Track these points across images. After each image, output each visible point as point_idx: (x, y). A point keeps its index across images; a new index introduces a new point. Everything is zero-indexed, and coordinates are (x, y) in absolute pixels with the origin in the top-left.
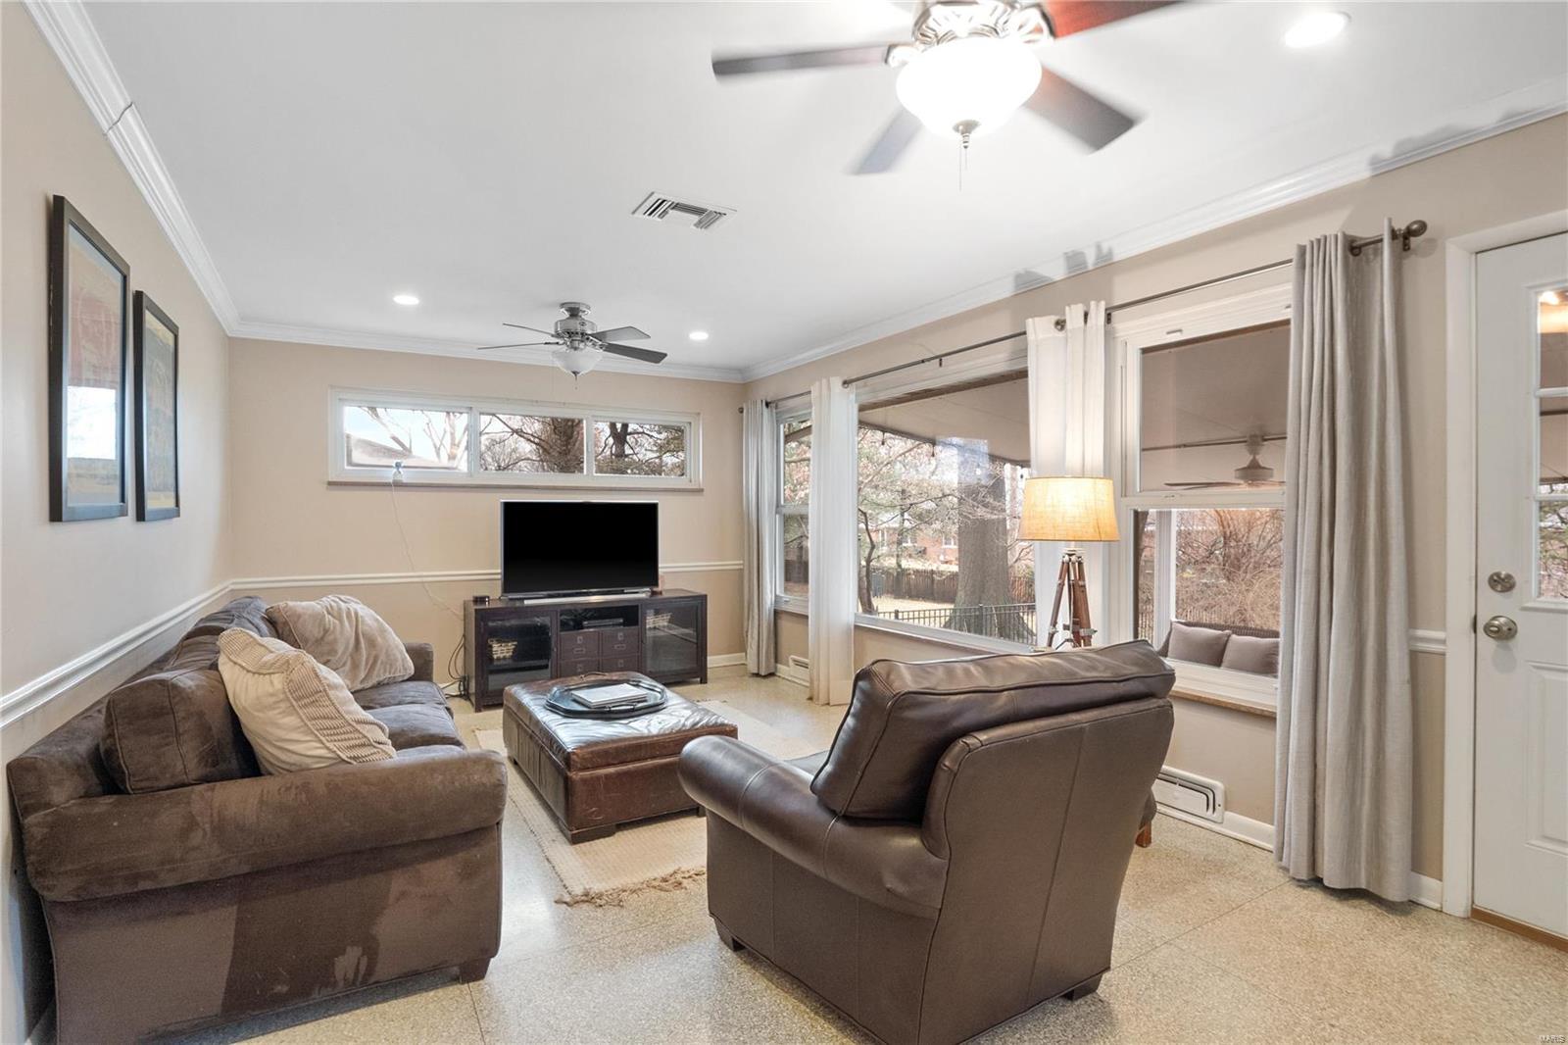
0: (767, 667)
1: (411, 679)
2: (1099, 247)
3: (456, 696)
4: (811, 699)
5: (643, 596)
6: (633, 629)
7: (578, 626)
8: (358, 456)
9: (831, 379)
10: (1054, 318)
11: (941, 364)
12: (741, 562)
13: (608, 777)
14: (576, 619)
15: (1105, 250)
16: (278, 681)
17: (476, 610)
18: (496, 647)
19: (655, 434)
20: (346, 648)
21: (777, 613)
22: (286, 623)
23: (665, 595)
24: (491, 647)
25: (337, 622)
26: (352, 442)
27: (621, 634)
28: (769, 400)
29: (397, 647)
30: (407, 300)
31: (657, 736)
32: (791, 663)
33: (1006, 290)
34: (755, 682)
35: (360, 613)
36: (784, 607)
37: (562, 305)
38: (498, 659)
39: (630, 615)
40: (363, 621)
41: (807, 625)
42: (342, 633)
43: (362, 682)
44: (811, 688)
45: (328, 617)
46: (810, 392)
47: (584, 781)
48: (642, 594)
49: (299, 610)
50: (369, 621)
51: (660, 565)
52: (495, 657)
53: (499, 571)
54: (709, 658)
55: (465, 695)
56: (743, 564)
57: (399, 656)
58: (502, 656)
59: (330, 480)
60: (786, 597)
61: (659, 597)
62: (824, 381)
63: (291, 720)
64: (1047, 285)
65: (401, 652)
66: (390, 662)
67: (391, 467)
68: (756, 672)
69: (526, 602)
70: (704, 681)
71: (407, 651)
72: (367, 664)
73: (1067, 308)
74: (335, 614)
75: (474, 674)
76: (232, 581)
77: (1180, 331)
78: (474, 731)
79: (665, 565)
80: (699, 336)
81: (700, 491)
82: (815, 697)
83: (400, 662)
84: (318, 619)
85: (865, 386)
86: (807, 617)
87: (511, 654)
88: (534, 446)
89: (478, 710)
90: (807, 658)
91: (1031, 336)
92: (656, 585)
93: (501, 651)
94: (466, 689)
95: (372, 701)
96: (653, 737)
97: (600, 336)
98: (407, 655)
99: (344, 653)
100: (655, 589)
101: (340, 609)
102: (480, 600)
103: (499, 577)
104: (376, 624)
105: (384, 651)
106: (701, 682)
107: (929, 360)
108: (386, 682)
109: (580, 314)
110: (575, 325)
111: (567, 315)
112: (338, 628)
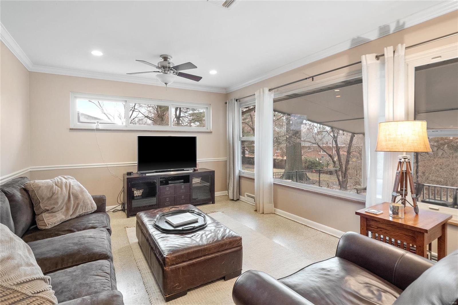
0: (237, 197)
1: (95, 212)
2: (398, 22)
3: (120, 210)
4: (256, 211)
5: (191, 171)
6: (187, 184)
7: (167, 183)
8: (82, 119)
9: (264, 88)
10: (375, 55)
11: (313, 80)
12: (226, 158)
13: (183, 267)
14: (166, 181)
15: (401, 22)
17: (127, 178)
18: (135, 192)
19: (189, 117)
20: (63, 201)
21: (240, 177)
22: (33, 191)
23: (199, 171)
24: (133, 192)
25: (59, 189)
26: (80, 114)
27: (183, 186)
28: (237, 99)
29: (89, 198)
30: (97, 53)
31: (206, 245)
32: (246, 196)
33: (346, 46)
34: (231, 203)
35: (72, 183)
36: (242, 175)
37: (161, 56)
38: (136, 196)
39: (186, 179)
40: (73, 188)
41: (254, 182)
42: (61, 194)
43: (71, 216)
44: (256, 206)
45: (55, 186)
46: (255, 94)
47: (172, 271)
48: (190, 171)
49: (40, 185)
50: (76, 188)
51: (197, 159)
52: (135, 195)
53: (137, 162)
54: (215, 193)
55: (123, 210)
56: (227, 159)
57: (89, 202)
58: (137, 195)
59: (71, 128)
60: (243, 171)
61: (197, 172)
62: (261, 90)
64: (368, 43)
65: (91, 201)
66: (85, 205)
67: (95, 123)
68: (232, 199)
69: (147, 175)
70: (213, 203)
71: (94, 199)
72: (73, 207)
73: (385, 48)
74: (59, 185)
75: (126, 202)
76: (30, 168)
77: (440, 57)
78: (125, 228)
79: (199, 159)
80: (213, 72)
81: (211, 132)
82: (258, 211)
83: (90, 205)
84: (50, 188)
85: (278, 91)
86: (254, 179)
87: (141, 194)
88: (152, 121)
89: (128, 217)
90: (254, 195)
91: (364, 63)
92: (196, 167)
93: (137, 193)
94: (124, 208)
95: (72, 227)
96: (204, 245)
97: (176, 68)
98: (93, 202)
99: (62, 203)
100: (195, 169)
101: (62, 183)
102: (129, 174)
103: (137, 164)
104: (79, 188)
105: (82, 201)
106: (212, 203)
107: (309, 78)
108: (83, 214)
109: (168, 60)
110: (166, 64)
111: (163, 60)
112: (60, 192)
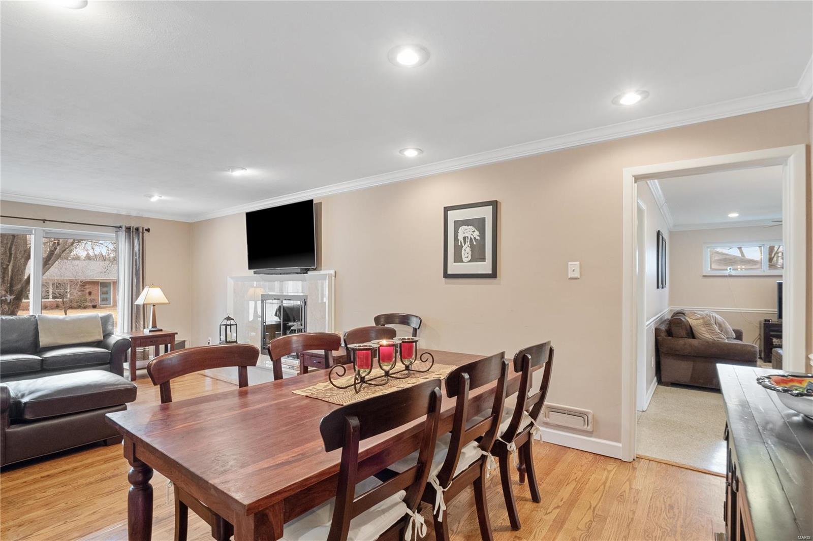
8: (714, 266)
16: (701, 321)
17: (765, 324)
29: (729, 328)
35: (717, 317)
40: (718, 319)
58: (778, 344)
59: (704, 275)
63: (704, 329)
65: (731, 330)
66: (727, 332)
67: (727, 269)
75: (763, 349)
83: (730, 333)
93: (777, 341)
102: (767, 320)
104: (721, 320)
105: (725, 328)
